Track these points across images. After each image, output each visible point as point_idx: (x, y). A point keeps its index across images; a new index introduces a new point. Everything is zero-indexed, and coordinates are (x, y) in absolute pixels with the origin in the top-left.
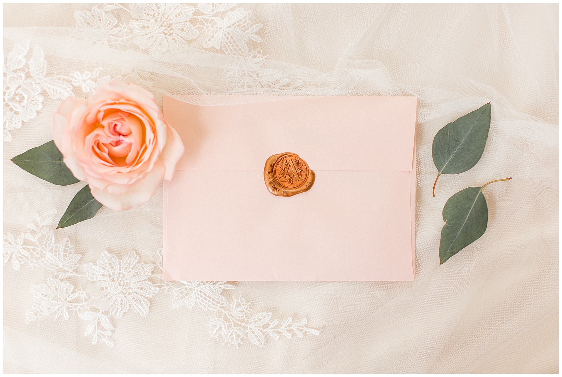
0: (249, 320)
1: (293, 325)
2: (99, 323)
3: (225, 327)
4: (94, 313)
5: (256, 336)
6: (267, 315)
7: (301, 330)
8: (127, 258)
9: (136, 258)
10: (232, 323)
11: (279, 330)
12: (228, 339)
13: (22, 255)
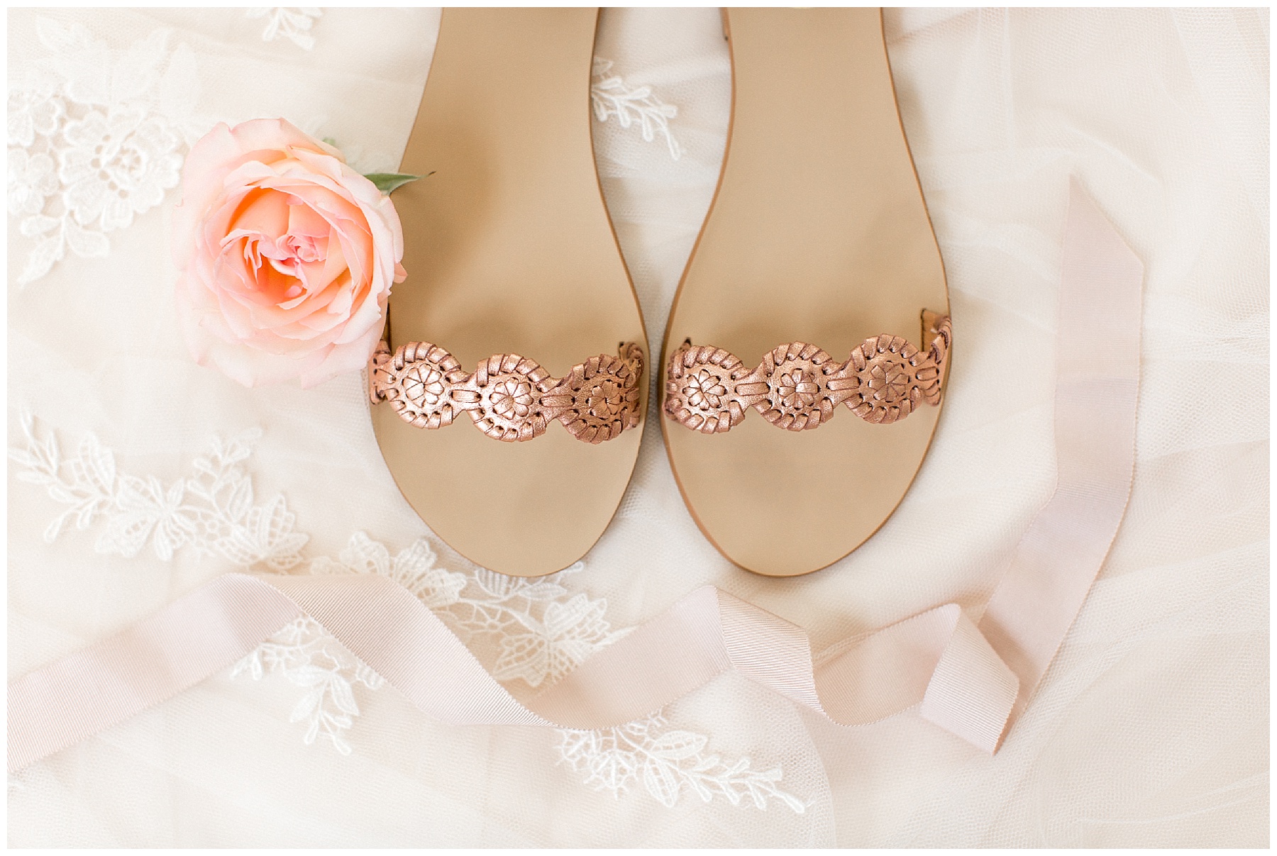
0: (653, 741)
1: (750, 777)
2: (327, 694)
3: (598, 744)
4: (321, 670)
5: (661, 781)
6: (697, 740)
7: (764, 792)
8: (408, 557)
9: (428, 558)
10: (614, 738)
11: (714, 780)
12: (598, 774)
13: (179, 527)
